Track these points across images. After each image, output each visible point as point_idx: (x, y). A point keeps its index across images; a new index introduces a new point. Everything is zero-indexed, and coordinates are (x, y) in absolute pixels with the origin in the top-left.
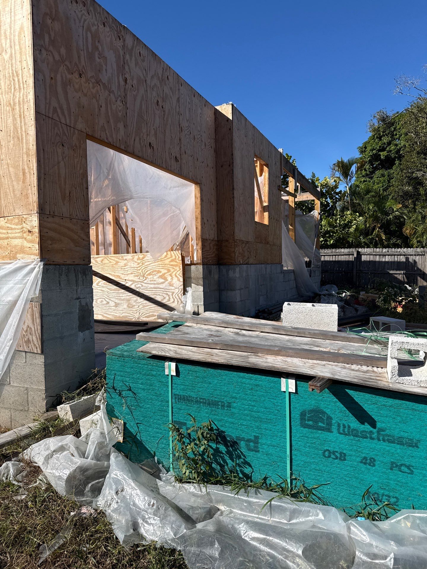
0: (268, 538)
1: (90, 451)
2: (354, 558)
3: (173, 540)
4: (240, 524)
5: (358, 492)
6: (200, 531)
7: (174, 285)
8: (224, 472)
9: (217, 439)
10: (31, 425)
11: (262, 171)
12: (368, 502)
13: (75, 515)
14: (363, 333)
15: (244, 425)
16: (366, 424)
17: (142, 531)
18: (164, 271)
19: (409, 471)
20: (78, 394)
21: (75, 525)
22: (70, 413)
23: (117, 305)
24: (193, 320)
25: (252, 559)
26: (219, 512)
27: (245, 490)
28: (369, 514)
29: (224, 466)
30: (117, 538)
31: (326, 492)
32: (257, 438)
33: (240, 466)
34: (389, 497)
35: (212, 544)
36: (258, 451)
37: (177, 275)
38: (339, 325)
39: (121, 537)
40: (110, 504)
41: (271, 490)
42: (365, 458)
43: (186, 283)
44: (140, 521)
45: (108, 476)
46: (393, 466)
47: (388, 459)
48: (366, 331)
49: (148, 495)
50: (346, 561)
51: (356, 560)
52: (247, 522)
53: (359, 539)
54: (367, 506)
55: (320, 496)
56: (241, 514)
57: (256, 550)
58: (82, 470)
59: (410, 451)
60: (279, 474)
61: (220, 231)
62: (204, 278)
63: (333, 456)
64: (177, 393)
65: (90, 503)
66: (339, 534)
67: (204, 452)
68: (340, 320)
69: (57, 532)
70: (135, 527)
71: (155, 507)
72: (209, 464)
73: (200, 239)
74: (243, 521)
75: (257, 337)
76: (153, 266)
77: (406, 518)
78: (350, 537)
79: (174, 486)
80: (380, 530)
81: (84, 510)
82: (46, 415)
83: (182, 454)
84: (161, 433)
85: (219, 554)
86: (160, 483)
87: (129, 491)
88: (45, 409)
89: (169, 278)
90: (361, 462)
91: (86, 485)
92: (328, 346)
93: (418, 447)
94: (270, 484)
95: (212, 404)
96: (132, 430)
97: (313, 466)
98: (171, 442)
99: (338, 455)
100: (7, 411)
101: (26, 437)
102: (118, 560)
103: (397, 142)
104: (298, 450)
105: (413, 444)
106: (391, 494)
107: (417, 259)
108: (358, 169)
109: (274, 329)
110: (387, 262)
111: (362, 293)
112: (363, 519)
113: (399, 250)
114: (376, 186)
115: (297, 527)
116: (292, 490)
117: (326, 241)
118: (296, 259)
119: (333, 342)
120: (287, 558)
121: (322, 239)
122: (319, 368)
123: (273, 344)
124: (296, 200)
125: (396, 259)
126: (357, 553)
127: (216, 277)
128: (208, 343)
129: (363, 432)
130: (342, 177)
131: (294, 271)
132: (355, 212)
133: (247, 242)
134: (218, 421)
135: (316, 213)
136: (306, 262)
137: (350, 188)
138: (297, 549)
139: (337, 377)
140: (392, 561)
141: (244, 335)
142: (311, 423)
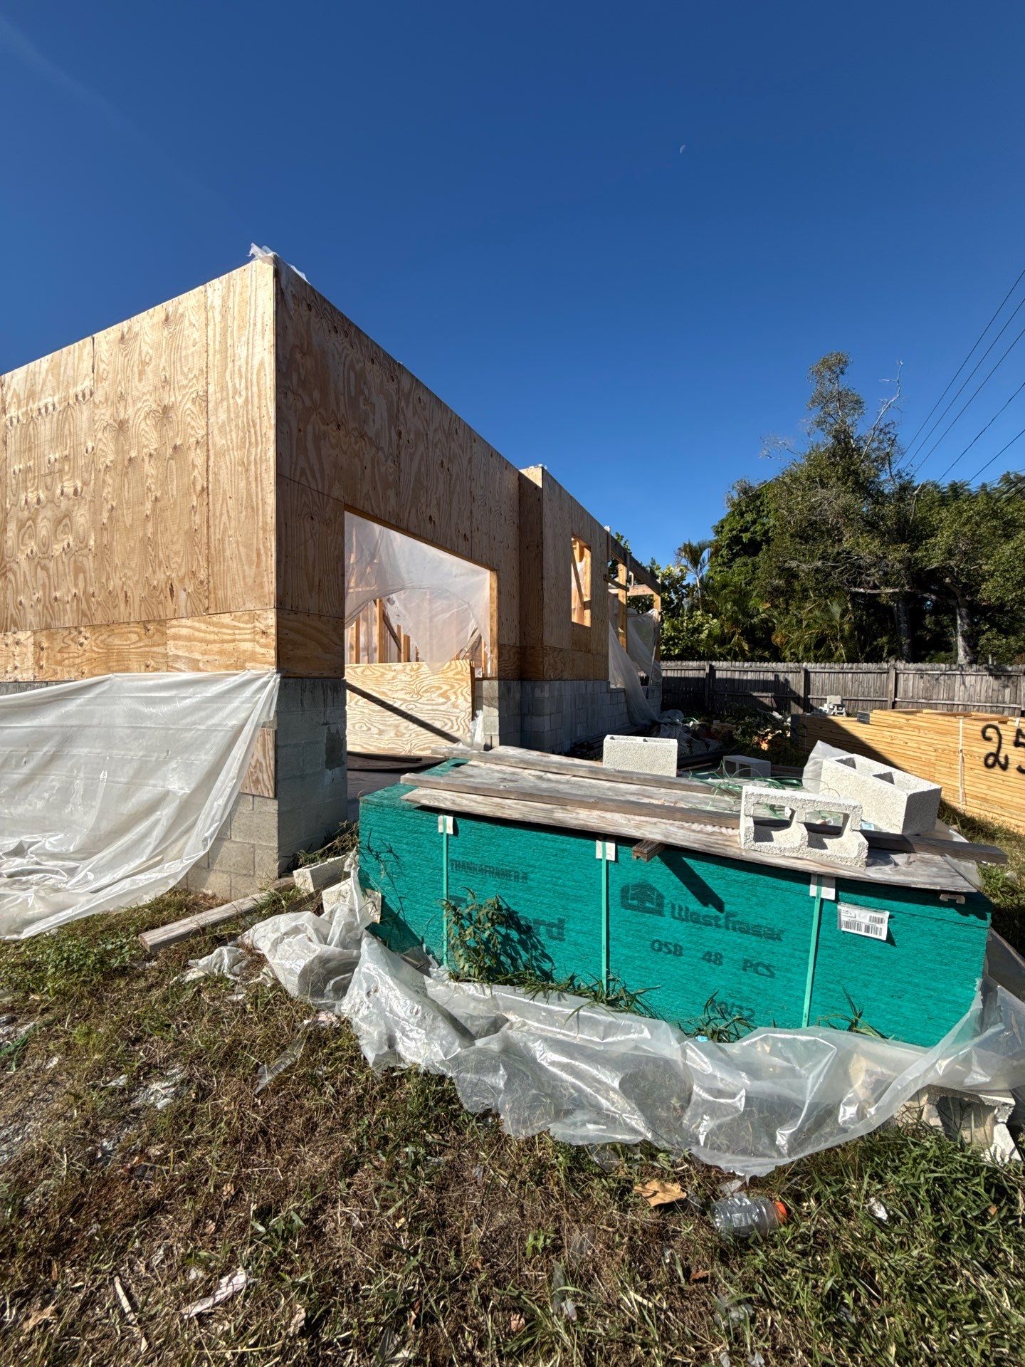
0: (573, 1062)
1: (334, 934)
2: (691, 1094)
3: (442, 1062)
4: (534, 1041)
5: (699, 1000)
6: (481, 1052)
7: (460, 707)
8: (516, 968)
9: (507, 921)
10: (257, 896)
11: (582, 555)
12: (712, 1015)
13: (309, 1025)
14: (710, 780)
15: (544, 904)
16: (710, 906)
17: (400, 1048)
18: (445, 687)
19: (768, 973)
20: (322, 856)
21: (309, 1038)
22: (310, 880)
23: (381, 732)
24: (480, 757)
25: (549, 1091)
26: (508, 1024)
27: (545, 993)
28: (714, 1032)
29: (516, 960)
30: (365, 1058)
31: (655, 999)
32: (561, 921)
33: (536, 960)
34: (741, 1008)
35: (496, 1070)
36: (563, 940)
37: (464, 692)
38: (679, 767)
39: (370, 1055)
40: (359, 1010)
41: (580, 995)
42: (709, 953)
43: (476, 705)
44: (398, 1035)
45: (357, 969)
46: (747, 965)
47: (739, 956)
48: (714, 777)
49: (411, 999)
50: (679, 1098)
51: (694, 1098)
52: (546, 1040)
53: (698, 1067)
54: (710, 1020)
55: (647, 1004)
56: (539, 1028)
58: (323, 961)
59: (770, 945)
60: (592, 973)
61: (523, 634)
62: (500, 698)
63: (665, 949)
64: (455, 858)
65: (330, 1008)
66: (672, 1060)
67: (489, 940)
68: (679, 760)
69: (284, 1048)
70: (391, 1042)
71: (419, 1015)
72: (496, 956)
73: (497, 645)
74: (540, 1037)
75: (568, 782)
76: (432, 680)
77: (764, 1040)
78: (685, 1065)
79: (447, 986)
80: (728, 1056)
81: (323, 1017)
82: (277, 882)
83: (458, 942)
84: (432, 912)
85: (506, 1084)
86: (428, 981)
87: (385, 992)
88: (276, 875)
89: (453, 698)
90: (703, 959)
91: (326, 982)
92: (662, 797)
93: (780, 939)
94: (579, 986)
95: (503, 874)
96: (392, 907)
97: (638, 963)
98: (445, 924)
99: (672, 949)
100: (225, 876)
101: (249, 912)
102: (365, 1090)
103: (765, 520)
104: (617, 939)
105: (774, 936)
106: (744, 1004)
107: (790, 677)
108: (712, 555)
109: (591, 772)
110: (750, 681)
111: (715, 722)
112: (705, 1039)
113: (766, 664)
114: (736, 579)
115: (613, 1048)
116: (608, 995)
117: (669, 650)
118: (628, 674)
119: (670, 791)
120: (597, 1091)
121: (663, 647)
122: (648, 828)
123: (588, 793)
124: (629, 594)
125: (762, 676)
126: (695, 1088)
127: (518, 696)
128: (499, 791)
129: (707, 916)
130: (690, 566)
131: (624, 691)
132: (708, 612)
133: (561, 650)
134: (510, 897)
135: (655, 612)
136: (642, 678)
137: (701, 580)
138: (613, 1080)
139: (671, 841)
140: (743, 1099)
141: (549, 780)
142: (635, 902)
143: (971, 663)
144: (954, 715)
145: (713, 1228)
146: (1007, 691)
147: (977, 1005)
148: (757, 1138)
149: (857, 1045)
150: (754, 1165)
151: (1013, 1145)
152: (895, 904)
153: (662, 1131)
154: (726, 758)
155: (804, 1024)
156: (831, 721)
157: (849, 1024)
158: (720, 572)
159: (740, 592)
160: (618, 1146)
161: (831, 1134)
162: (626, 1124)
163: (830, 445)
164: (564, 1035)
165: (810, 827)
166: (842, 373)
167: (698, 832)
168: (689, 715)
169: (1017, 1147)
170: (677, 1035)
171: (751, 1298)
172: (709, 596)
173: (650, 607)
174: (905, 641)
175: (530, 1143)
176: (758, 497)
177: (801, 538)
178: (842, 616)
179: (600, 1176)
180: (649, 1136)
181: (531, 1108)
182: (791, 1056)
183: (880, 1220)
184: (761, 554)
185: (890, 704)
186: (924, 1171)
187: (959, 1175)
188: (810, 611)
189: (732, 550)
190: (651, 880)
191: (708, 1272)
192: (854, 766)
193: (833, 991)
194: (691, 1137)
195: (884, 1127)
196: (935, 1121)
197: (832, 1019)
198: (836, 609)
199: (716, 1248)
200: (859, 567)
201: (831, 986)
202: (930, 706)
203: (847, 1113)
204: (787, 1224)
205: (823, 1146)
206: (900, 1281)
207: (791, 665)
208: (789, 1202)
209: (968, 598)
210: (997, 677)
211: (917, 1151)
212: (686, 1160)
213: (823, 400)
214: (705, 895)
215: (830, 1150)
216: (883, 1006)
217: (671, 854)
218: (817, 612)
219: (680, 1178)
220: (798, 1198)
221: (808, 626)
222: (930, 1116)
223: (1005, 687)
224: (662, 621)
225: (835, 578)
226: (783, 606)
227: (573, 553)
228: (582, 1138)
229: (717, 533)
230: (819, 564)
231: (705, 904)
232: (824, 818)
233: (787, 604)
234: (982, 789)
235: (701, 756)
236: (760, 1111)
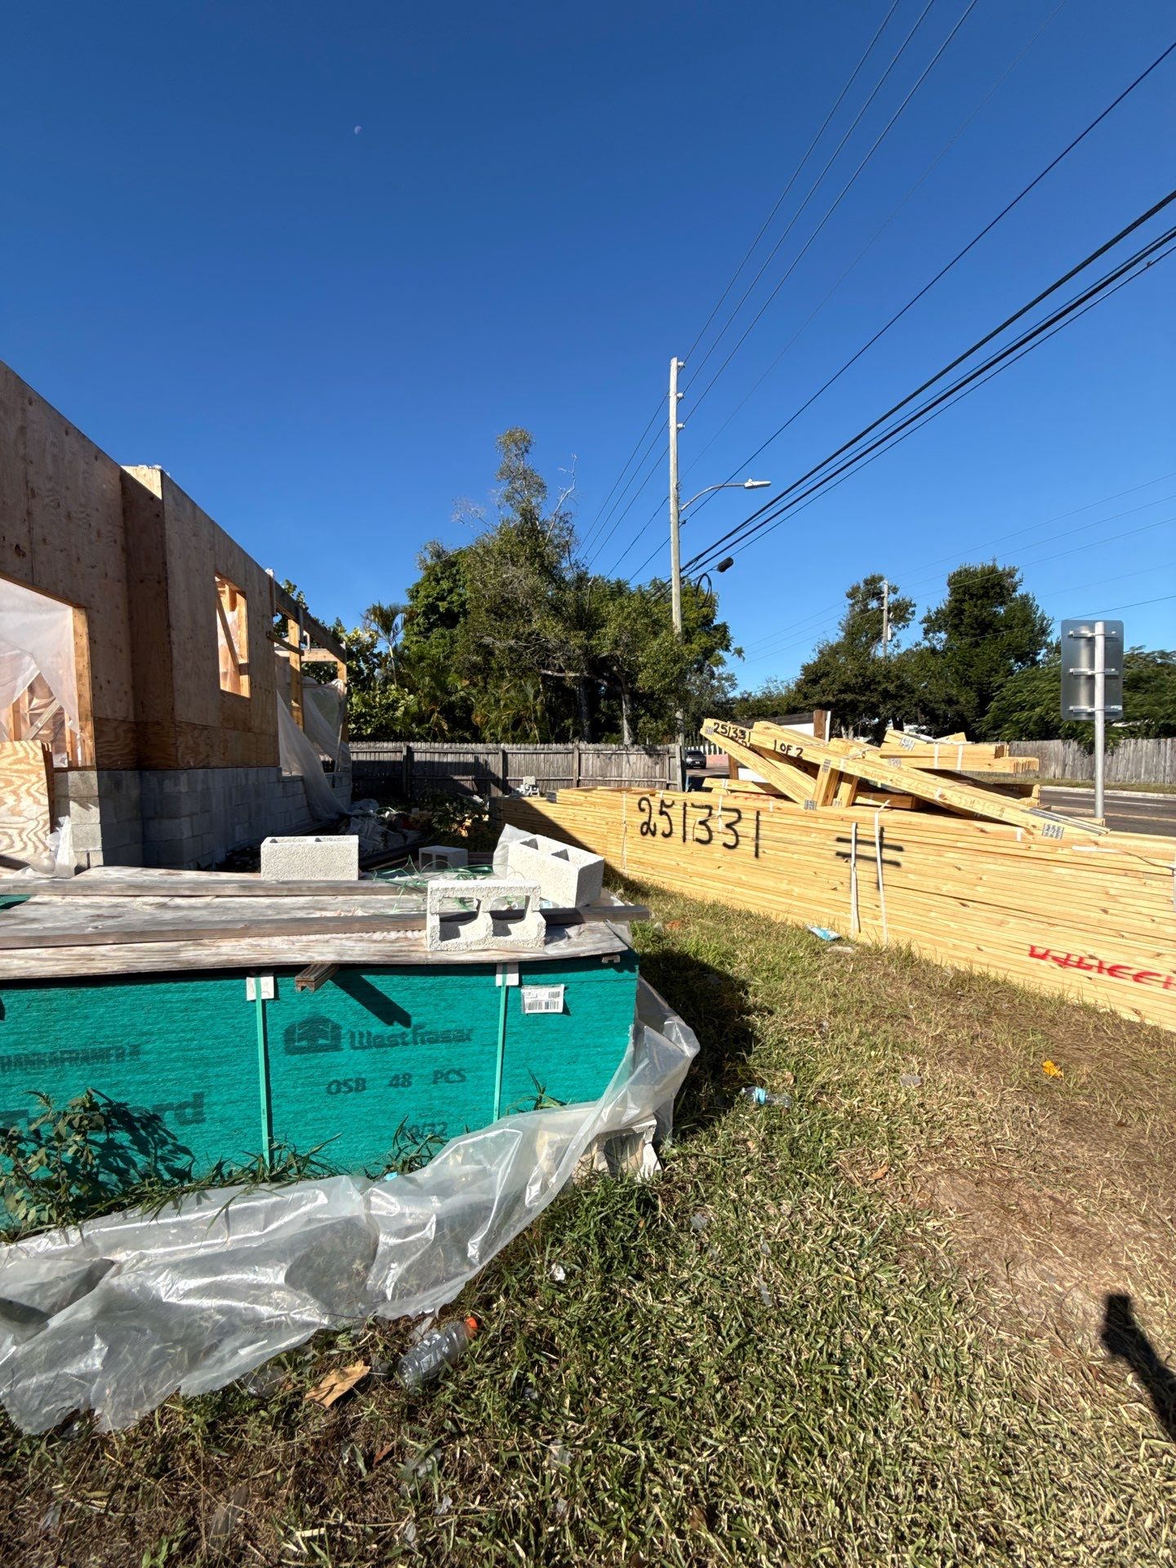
0: (218, 1278)
2: (376, 1247)
4: (157, 1276)
5: (387, 1134)
6: (60, 1332)
7: (26, 814)
8: (128, 1183)
9: (107, 1121)
11: (233, 606)
12: (402, 1145)
14: (397, 879)
15: (170, 1080)
16: (395, 1023)
19: (459, 1078)
25: (181, 1335)
26: (114, 1268)
27: (176, 1202)
28: (405, 1163)
29: (127, 1171)
31: (335, 1152)
32: (199, 1097)
33: (163, 1159)
34: (433, 1125)
35: (87, 1347)
36: (203, 1120)
37: (32, 791)
38: (361, 868)
41: (232, 1184)
42: (396, 1077)
43: (57, 808)
46: (439, 1076)
47: (429, 1070)
48: (401, 874)
50: (362, 1258)
51: (380, 1249)
52: (175, 1266)
53: (383, 1213)
54: (401, 1150)
55: (324, 1162)
56: (166, 1254)
57: (192, 1314)
59: (460, 1048)
60: (247, 1150)
61: (140, 704)
62: (102, 795)
63: (344, 1089)
66: (353, 1218)
67: (75, 1159)
68: (361, 860)
72: (91, 1178)
73: (91, 719)
74: (166, 1266)
75: (207, 906)
77: (456, 1151)
78: (369, 1216)
80: (420, 1186)
83: (13, 1182)
85: (105, 1360)
90: (391, 1085)
92: (336, 907)
93: (469, 1039)
94: (230, 1173)
95: (95, 1057)
97: (310, 1116)
99: (354, 1085)
103: (461, 591)
104: (283, 1095)
105: (463, 1037)
106: (436, 1120)
107: (491, 758)
108: (405, 622)
109: (244, 888)
110: (450, 764)
111: (414, 810)
112: (394, 1175)
113: (466, 745)
114: (434, 651)
115: (276, 1237)
116: (272, 1168)
117: (360, 729)
118: (306, 758)
119: (349, 898)
120: (256, 1301)
121: (353, 726)
122: (319, 948)
123: (237, 916)
124: (304, 659)
125: (462, 758)
126: (382, 1238)
127: (135, 793)
128: (85, 936)
129: (390, 1037)
130: (381, 633)
131: (302, 779)
132: (403, 686)
133: (205, 728)
134: (111, 1086)
135: (340, 683)
136: (325, 763)
137: (395, 650)
138: (274, 1275)
139: (347, 958)
140: (434, 1227)
141: (178, 907)
142: (304, 1043)
143: (634, 743)
144: (620, 791)
145: (401, 1389)
146: (658, 767)
147: (630, 1049)
148: (448, 1260)
149: (540, 1122)
150: (444, 1293)
151: (655, 1158)
152: (570, 976)
153: (343, 1309)
154: (422, 850)
155: (495, 1118)
156: (525, 802)
157: (534, 1102)
158: (417, 642)
159: (437, 667)
160: (283, 1357)
161: (519, 1220)
162: (295, 1322)
163: (518, 522)
164: (206, 1247)
165: (496, 915)
166: (527, 451)
167: (380, 942)
168: (384, 805)
169: (659, 1159)
170: (358, 1186)
171: (440, 1441)
172: (404, 667)
173: (334, 676)
174: (586, 723)
175: (146, 1424)
176: (453, 564)
177: (496, 614)
178: (535, 698)
179: (256, 1409)
180: (326, 1321)
181: (151, 1373)
182: (481, 1157)
183: (559, 1283)
184: (458, 627)
185: (575, 782)
186: (593, 1217)
187: (619, 1206)
188: (508, 691)
189: (429, 619)
190: (324, 1011)
191: (394, 1443)
192: (536, 847)
193: (520, 1075)
194: (377, 1297)
195: (563, 1191)
196: (602, 1165)
197: (520, 1104)
198: (531, 691)
199: (403, 1409)
200: (547, 650)
201: (518, 1071)
202: (605, 783)
203: (532, 1191)
204: (476, 1339)
205: (513, 1235)
206: (575, 1331)
207: (491, 746)
208: (480, 1313)
209: (630, 686)
210: (650, 756)
211: (588, 1200)
212: (370, 1327)
213: (511, 475)
214: (390, 1012)
215: (517, 1237)
216: (562, 1075)
217: (347, 975)
218: (513, 693)
219: (364, 1354)
220: (487, 1303)
221: (505, 705)
222: (599, 1162)
223: (656, 763)
224: (350, 693)
225: (528, 660)
226: (481, 684)
227: (219, 598)
228: (231, 1373)
229: (413, 598)
230: (512, 642)
231: (390, 1023)
232: (509, 903)
233: (486, 683)
234: (639, 854)
235: (396, 850)
236: (452, 1229)
